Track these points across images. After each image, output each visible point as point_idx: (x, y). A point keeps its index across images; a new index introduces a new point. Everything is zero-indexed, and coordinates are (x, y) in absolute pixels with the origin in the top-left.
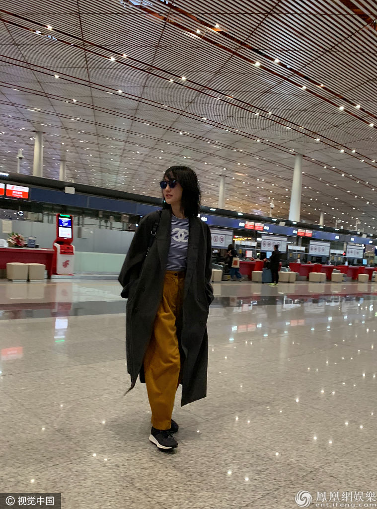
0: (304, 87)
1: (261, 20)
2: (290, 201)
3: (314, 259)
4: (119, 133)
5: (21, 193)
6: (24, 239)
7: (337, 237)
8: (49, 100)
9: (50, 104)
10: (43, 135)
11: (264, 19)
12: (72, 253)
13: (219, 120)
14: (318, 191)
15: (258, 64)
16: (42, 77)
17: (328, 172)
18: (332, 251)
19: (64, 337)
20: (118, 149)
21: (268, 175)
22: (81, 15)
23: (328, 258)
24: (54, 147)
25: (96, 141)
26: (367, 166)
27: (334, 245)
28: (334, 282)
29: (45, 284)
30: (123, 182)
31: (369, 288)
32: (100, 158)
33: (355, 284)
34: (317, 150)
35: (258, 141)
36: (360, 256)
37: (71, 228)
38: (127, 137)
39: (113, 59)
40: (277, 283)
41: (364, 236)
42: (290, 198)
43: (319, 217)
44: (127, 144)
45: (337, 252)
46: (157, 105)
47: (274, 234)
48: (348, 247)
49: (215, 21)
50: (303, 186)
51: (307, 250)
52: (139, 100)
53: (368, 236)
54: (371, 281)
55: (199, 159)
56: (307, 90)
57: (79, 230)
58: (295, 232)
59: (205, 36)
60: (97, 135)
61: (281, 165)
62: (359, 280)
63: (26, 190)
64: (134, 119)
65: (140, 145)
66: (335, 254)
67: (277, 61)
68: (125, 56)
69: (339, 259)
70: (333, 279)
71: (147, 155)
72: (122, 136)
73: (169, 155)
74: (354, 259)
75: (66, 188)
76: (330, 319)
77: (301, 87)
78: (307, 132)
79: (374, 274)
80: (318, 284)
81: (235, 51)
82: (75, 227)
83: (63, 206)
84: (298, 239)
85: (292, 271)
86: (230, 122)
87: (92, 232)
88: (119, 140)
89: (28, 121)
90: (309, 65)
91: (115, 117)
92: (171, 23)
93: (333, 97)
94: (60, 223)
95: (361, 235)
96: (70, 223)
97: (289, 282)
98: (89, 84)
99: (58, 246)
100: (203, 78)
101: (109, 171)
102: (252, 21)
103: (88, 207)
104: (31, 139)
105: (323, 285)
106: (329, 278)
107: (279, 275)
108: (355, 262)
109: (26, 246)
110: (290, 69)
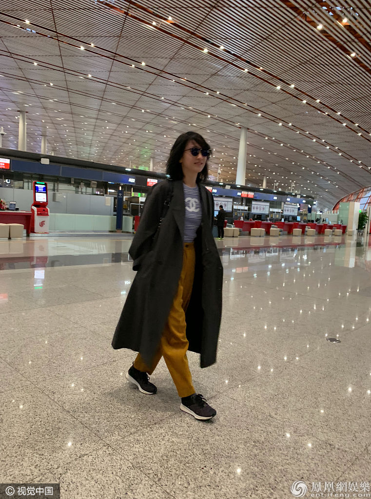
0: (246, 70)
1: (207, 13)
2: (237, 167)
3: (256, 217)
4: (90, 112)
5: (4, 164)
6: (5, 203)
7: (275, 198)
8: (30, 85)
9: (30, 87)
10: (26, 114)
11: (209, 12)
12: (47, 215)
13: (174, 99)
14: (261, 159)
15: (206, 51)
16: (23, 65)
17: (269, 142)
18: (271, 210)
19: (42, 285)
20: (90, 125)
21: (218, 146)
22: (53, 11)
23: (267, 216)
24: (36, 125)
25: (71, 119)
26: (302, 136)
27: (273, 204)
28: (272, 236)
29: (25, 242)
30: (96, 153)
31: (303, 241)
32: (75, 133)
33: (290, 237)
34: (260, 124)
35: (209, 116)
36: (295, 213)
37: (46, 193)
38: (98, 115)
39: (82, 48)
40: (222, 237)
41: (298, 197)
42: (237, 165)
43: (263, 181)
44: (98, 121)
45: (276, 210)
46: (122, 87)
47: (221, 196)
48: (285, 206)
49: (168, 14)
50: (248, 154)
51: (249, 209)
52: (106, 83)
53: (302, 197)
54: (304, 235)
55: (159, 132)
56: (249, 72)
57: (54, 195)
58: (239, 194)
59: (160, 27)
60: (72, 114)
61: (229, 137)
62: (294, 234)
63: (8, 161)
64: (102, 99)
65: (109, 122)
66: (274, 212)
67: (222, 48)
68: (92, 45)
69: (277, 216)
70: (271, 234)
71: (115, 130)
72: (93, 114)
73: (133, 130)
74: (289, 216)
75: (42, 159)
76: (270, 266)
77: (244, 70)
78: (251, 109)
79: (307, 229)
80: (259, 238)
81: (186, 40)
82: (50, 193)
83: (40, 175)
84: (241, 200)
85: (236, 227)
86: (185, 101)
87: (65, 197)
88: (91, 118)
89: (13, 102)
90: (249, 51)
91: (86, 98)
92: (130, 16)
93: (271, 78)
94: (36, 190)
95: (296, 195)
96: (45, 189)
97: (233, 237)
98: (64, 70)
99: (35, 208)
100: (161, 63)
101: (83, 144)
102: (200, 14)
103: (61, 175)
104: (16, 118)
105: (263, 239)
106: (268, 233)
107: (224, 230)
108: (291, 219)
109: (8, 209)
110: (233, 55)
